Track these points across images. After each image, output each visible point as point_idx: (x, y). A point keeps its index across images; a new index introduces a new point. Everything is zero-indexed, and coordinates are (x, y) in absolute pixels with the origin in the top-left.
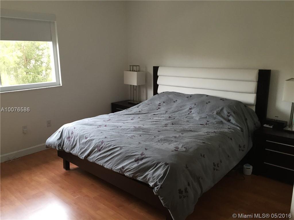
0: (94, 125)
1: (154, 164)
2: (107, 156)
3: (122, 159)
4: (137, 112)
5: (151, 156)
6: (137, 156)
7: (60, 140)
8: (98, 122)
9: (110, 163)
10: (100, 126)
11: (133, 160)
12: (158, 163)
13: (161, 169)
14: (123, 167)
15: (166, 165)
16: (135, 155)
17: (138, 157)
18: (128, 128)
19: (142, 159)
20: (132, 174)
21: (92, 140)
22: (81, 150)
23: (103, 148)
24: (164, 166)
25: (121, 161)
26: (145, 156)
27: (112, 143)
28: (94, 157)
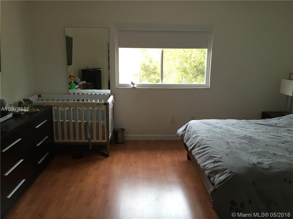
0: (211, 125)
1: (223, 169)
2: (201, 153)
3: (207, 158)
4: (273, 123)
5: (224, 161)
6: (217, 158)
7: (184, 132)
8: (220, 124)
9: (201, 159)
10: (216, 127)
11: (212, 161)
12: (226, 169)
13: (225, 175)
14: (205, 165)
15: (230, 173)
16: (215, 157)
17: (216, 160)
18: (238, 134)
19: (218, 162)
20: (208, 173)
21: (198, 136)
22: (191, 142)
23: (201, 145)
24: (229, 174)
25: (206, 159)
26: (221, 160)
27: (208, 142)
28: (195, 151)
